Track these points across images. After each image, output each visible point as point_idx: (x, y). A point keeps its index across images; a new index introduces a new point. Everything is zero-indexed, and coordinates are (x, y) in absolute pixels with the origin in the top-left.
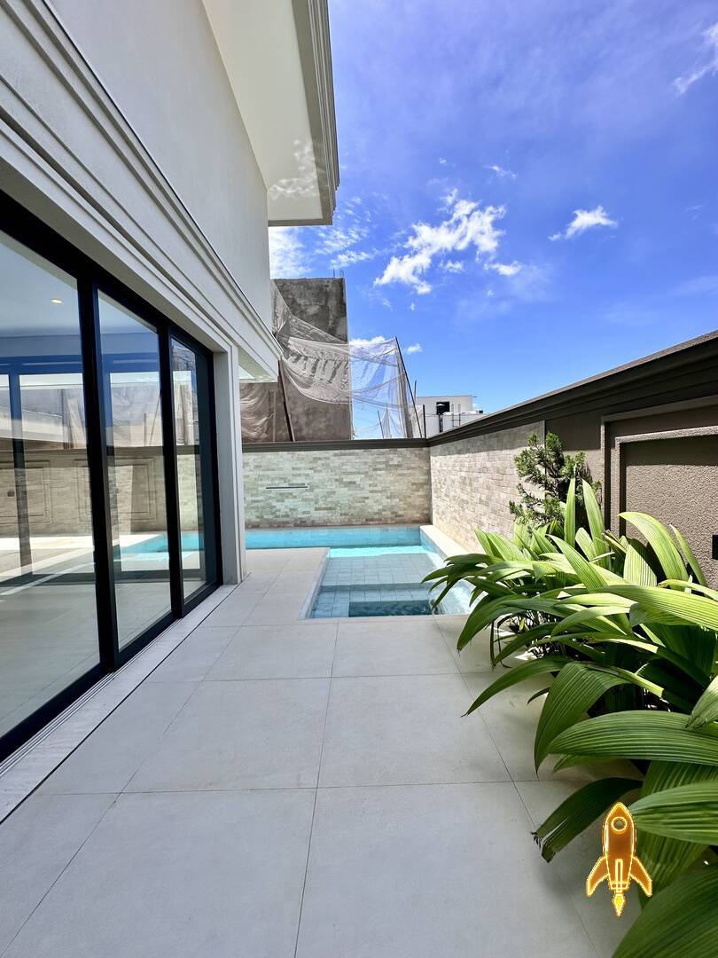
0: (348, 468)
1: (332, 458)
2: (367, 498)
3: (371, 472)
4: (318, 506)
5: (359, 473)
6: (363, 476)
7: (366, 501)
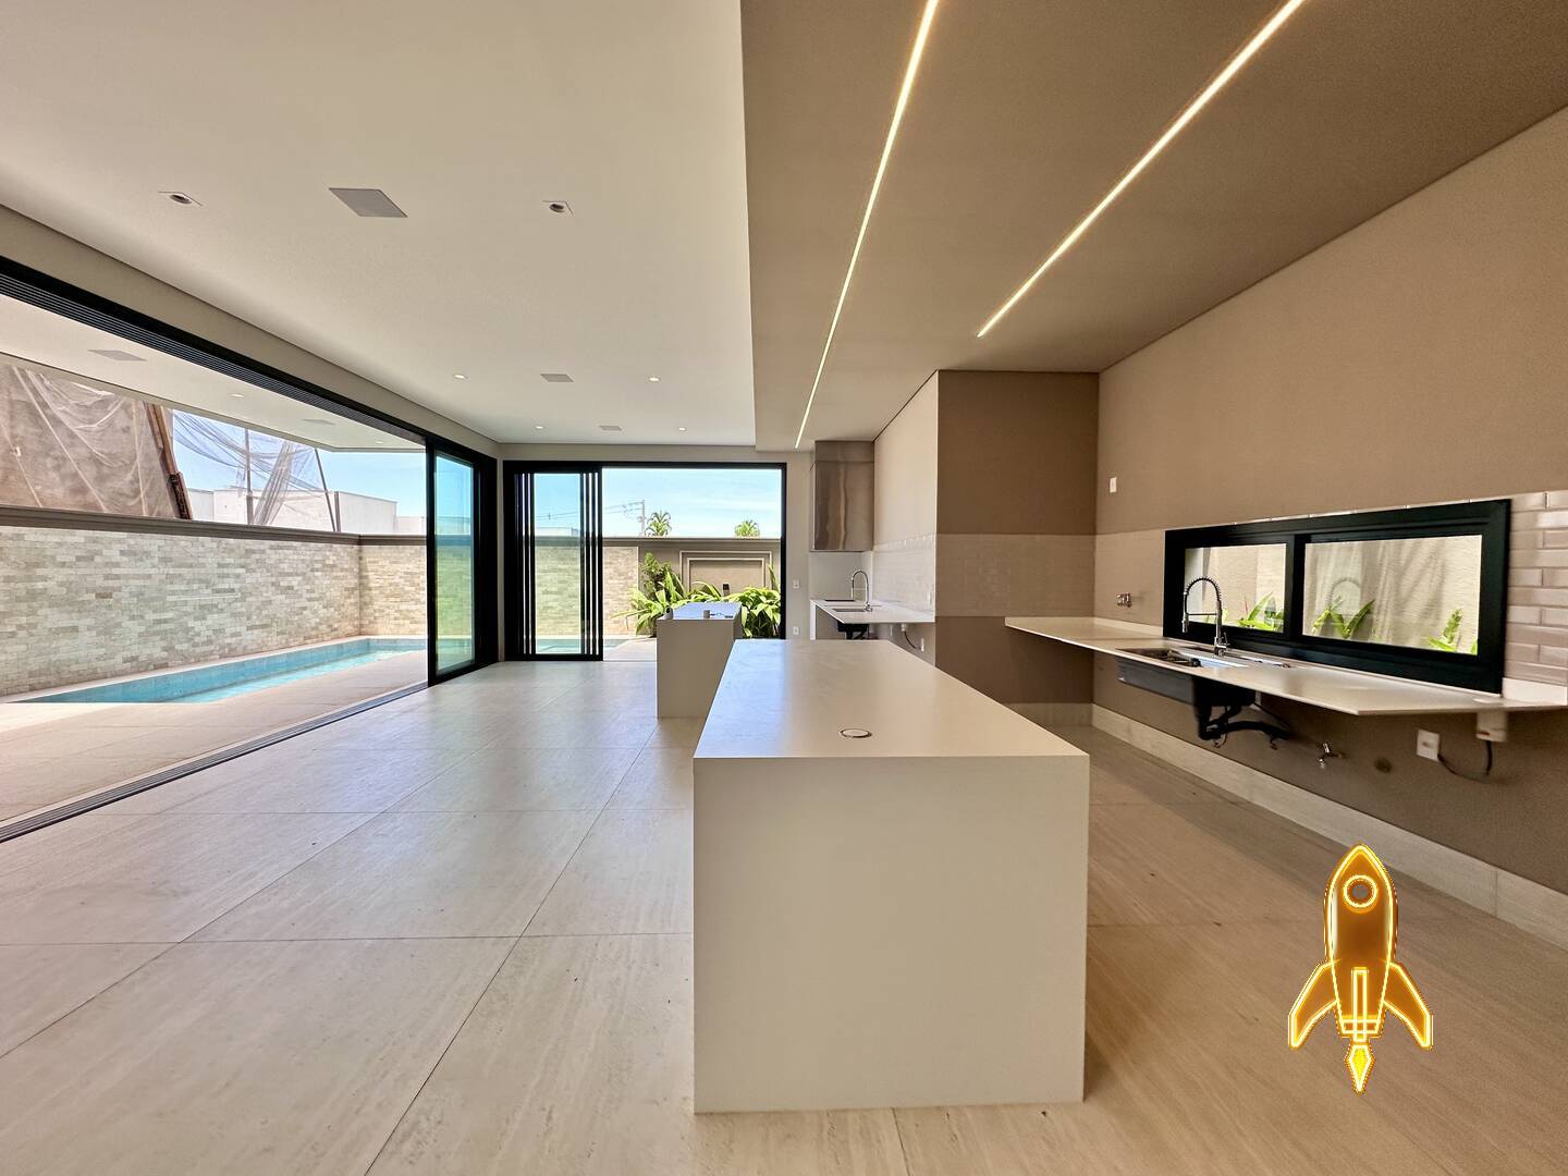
0: (285, 566)
1: (268, 551)
2: (305, 608)
3: (310, 574)
4: (250, 623)
5: (297, 575)
6: (300, 578)
7: (305, 612)
